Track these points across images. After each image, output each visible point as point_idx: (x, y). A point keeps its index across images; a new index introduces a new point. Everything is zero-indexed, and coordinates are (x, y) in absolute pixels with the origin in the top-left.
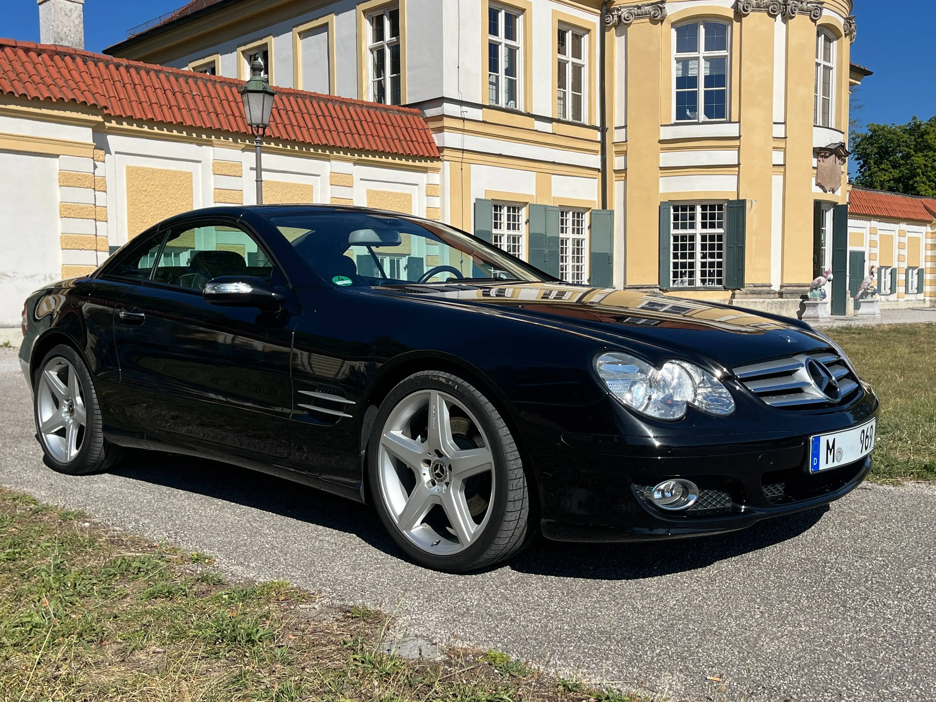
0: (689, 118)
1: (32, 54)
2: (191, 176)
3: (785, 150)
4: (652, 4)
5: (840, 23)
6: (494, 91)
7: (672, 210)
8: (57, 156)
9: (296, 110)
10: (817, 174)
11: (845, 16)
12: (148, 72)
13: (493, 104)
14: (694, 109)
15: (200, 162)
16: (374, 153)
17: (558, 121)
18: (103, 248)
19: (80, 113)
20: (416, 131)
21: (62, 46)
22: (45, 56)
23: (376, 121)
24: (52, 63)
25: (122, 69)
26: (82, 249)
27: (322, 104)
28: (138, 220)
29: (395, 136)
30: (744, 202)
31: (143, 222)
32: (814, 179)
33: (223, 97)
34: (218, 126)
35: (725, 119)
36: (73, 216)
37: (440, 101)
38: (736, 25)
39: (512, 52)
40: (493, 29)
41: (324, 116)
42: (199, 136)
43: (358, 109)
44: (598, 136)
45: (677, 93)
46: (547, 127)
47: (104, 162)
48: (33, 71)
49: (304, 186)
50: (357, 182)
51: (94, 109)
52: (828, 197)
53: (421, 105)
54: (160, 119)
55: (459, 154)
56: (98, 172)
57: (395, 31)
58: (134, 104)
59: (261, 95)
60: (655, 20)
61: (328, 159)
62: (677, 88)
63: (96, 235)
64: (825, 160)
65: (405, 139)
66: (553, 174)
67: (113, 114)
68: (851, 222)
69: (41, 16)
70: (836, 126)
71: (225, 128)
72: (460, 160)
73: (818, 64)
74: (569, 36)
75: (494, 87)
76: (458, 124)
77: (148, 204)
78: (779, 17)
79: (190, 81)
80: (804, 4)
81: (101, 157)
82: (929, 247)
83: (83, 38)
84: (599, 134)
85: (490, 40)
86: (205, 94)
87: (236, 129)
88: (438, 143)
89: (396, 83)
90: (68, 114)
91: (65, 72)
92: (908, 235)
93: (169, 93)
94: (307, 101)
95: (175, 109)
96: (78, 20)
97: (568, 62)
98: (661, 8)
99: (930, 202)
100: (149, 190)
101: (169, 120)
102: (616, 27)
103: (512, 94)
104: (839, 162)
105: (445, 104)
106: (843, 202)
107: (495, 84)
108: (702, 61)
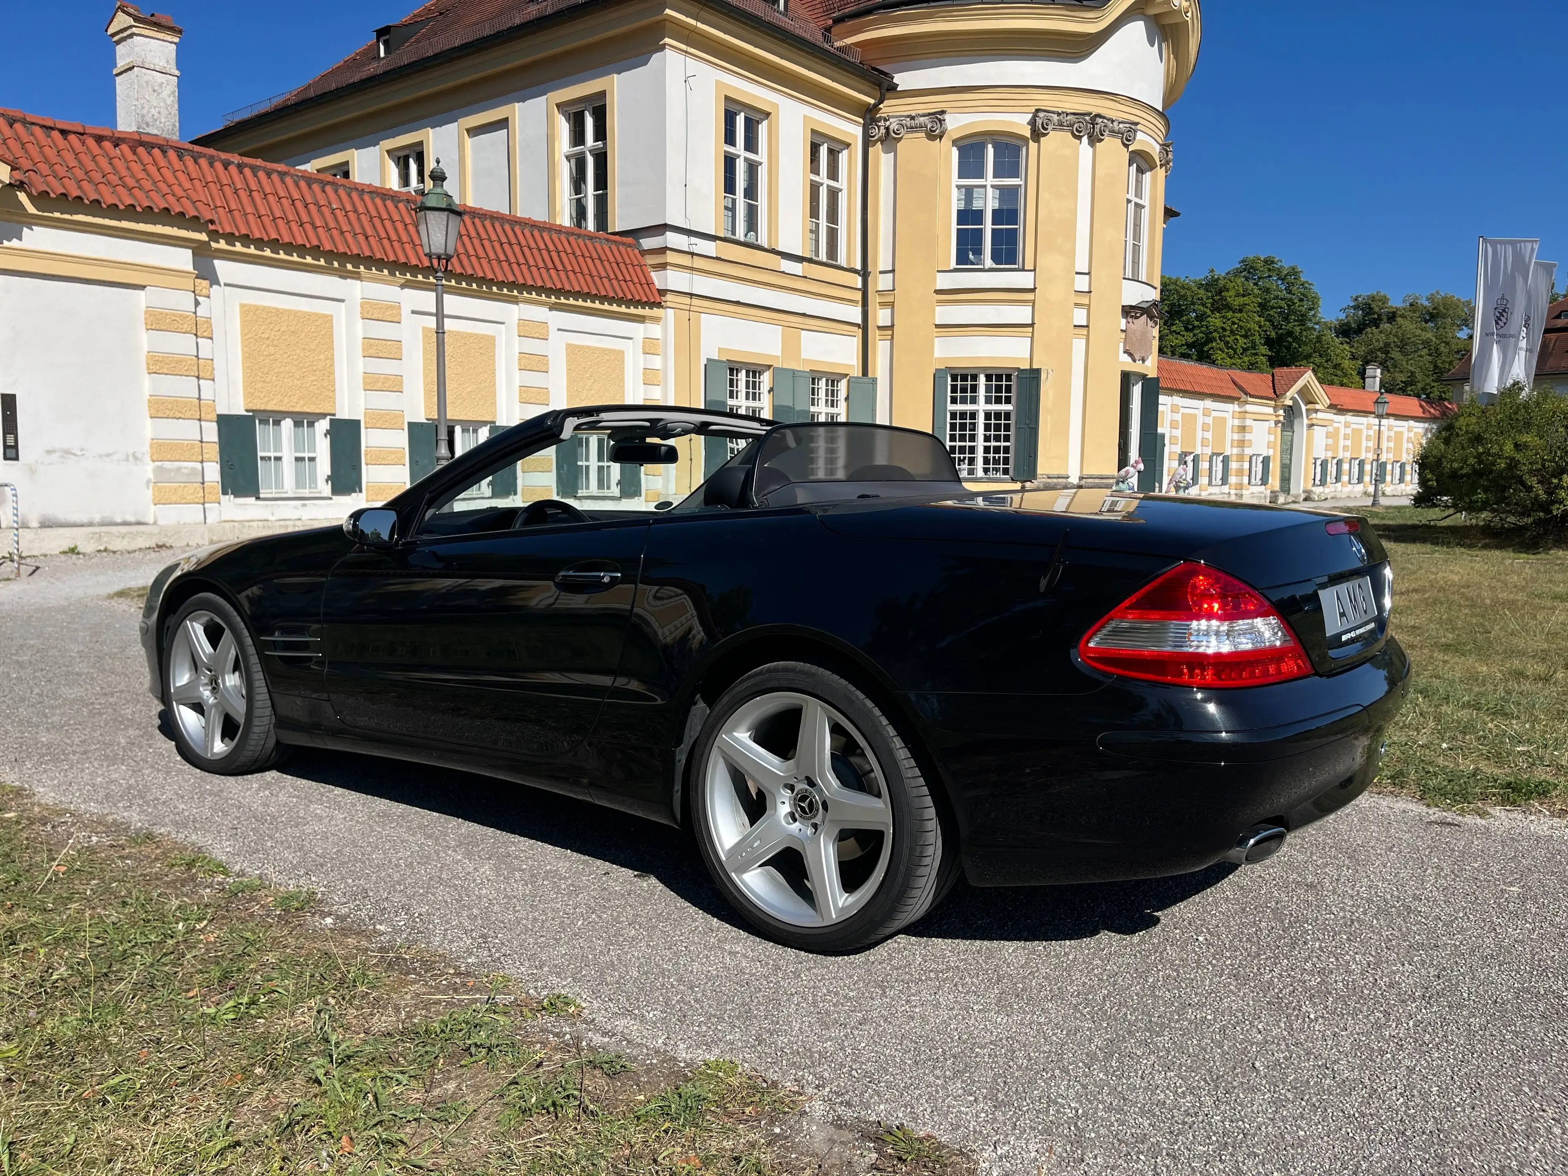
0: (973, 264)
1: (107, 144)
2: (331, 320)
3: (1088, 307)
4: (930, 114)
5: (1155, 150)
6: (730, 219)
7: (949, 379)
8: (143, 287)
9: (473, 234)
10: (1125, 339)
11: (1161, 142)
12: (269, 175)
13: (729, 235)
14: (979, 252)
15: (343, 301)
16: (577, 295)
17: (810, 261)
18: (209, 417)
19: (175, 229)
20: (630, 267)
21: (148, 134)
22: (124, 147)
23: (578, 253)
24: (135, 158)
25: (233, 169)
26: (180, 418)
27: (507, 227)
28: (258, 378)
29: (603, 274)
30: (1038, 371)
31: (264, 382)
32: (1122, 345)
33: (374, 213)
34: (368, 253)
35: (1016, 266)
36: (165, 371)
37: (662, 228)
38: (1033, 146)
39: (752, 168)
40: (730, 139)
41: (510, 244)
42: (342, 265)
43: (555, 236)
44: (858, 282)
45: (958, 230)
46: (797, 268)
47: (209, 297)
48: (108, 168)
49: (483, 337)
50: (553, 334)
51: (195, 223)
52: (1137, 367)
53: (636, 233)
54: (287, 240)
55: (687, 300)
56: (201, 311)
57: (601, 133)
58: (251, 218)
59: (444, 215)
60: (932, 136)
61: (515, 301)
62: (958, 224)
63: (199, 399)
64: (1136, 321)
65: (617, 278)
66: (802, 329)
67: (221, 231)
68: (1162, 399)
69: (118, 92)
70: (1147, 279)
71: (378, 256)
72: (688, 308)
73: (1129, 201)
74: (823, 151)
75: (730, 214)
76: (685, 260)
77: (272, 357)
78: (1085, 139)
79: (328, 189)
80: (1115, 124)
81: (204, 291)
82: (1236, 429)
83: (177, 124)
84: (860, 279)
85: (725, 151)
86: (349, 207)
87: (392, 258)
88: (658, 285)
89: (602, 203)
90: (159, 229)
91: (152, 169)
92: (1214, 414)
93: (299, 204)
94: (487, 223)
95: (308, 227)
96: (172, 98)
97: (822, 184)
98: (940, 121)
99: (1239, 375)
100: (272, 337)
101: (300, 242)
102: (882, 142)
103: (752, 224)
104: (1150, 323)
105: (668, 233)
106: (1152, 374)
107: (732, 209)
108: (990, 191)
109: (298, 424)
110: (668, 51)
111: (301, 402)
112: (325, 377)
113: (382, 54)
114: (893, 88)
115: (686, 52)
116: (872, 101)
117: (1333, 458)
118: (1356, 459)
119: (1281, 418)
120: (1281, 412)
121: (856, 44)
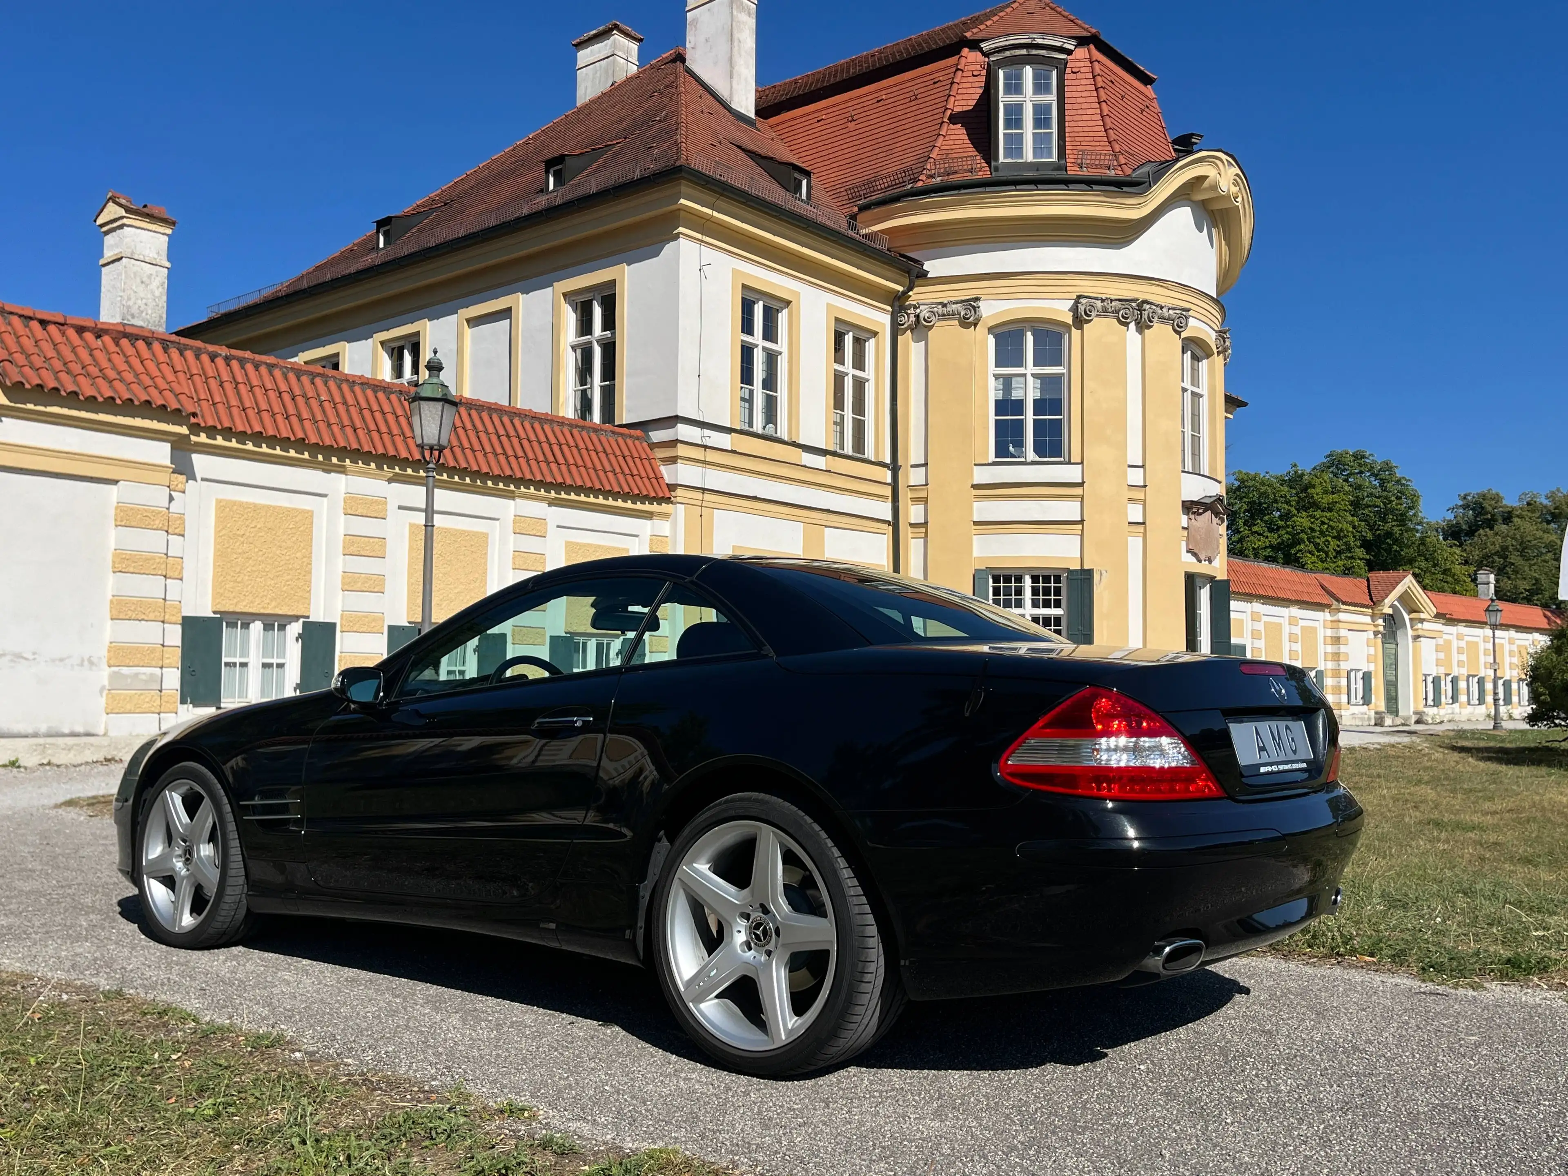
0: (1013, 456)
1: (88, 336)
2: (312, 516)
3: (1144, 502)
4: (962, 301)
5: (1211, 337)
6: (747, 411)
7: (991, 581)
8: (116, 482)
9: (469, 426)
10: (1188, 537)
11: (1216, 328)
12: (257, 367)
13: (746, 427)
14: (1020, 444)
15: (325, 496)
16: (579, 489)
17: (834, 454)
18: (174, 619)
19: (155, 422)
20: (637, 461)
21: (133, 325)
22: (107, 339)
23: (581, 445)
24: (117, 349)
25: (220, 361)
26: (143, 620)
27: (506, 419)
29: (608, 468)
30: (1090, 572)
31: (235, 581)
32: (1184, 544)
33: (364, 405)
34: (355, 446)
35: (1062, 459)
36: (131, 570)
37: (674, 420)
38: (1076, 333)
39: (771, 359)
40: (747, 327)
41: (508, 436)
42: (327, 458)
43: (557, 429)
44: (888, 476)
45: (996, 421)
46: (820, 462)
47: (184, 492)
48: (87, 360)
49: (476, 534)
50: (551, 531)
51: (177, 416)
52: (1203, 568)
53: (644, 426)
54: (271, 432)
55: (699, 495)
56: (174, 507)
57: (609, 323)
58: (235, 411)
59: (439, 405)
60: (965, 323)
61: (511, 496)
62: (996, 415)
63: (165, 599)
64: (1199, 518)
65: (623, 472)
66: (826, 526)
67: (203, 425)
68: (1234, 605)
69: (103, 282)
70: (1210, 472)
71: (366, 449)
72: (699, 503)
73: (1184, 390)
74: (849, 340)
75: (747, 405)
76: (698, 453)
77: (245, 555)
78: (1132, 326)
79: (318, 381)
80: (1165, 310)
81: (180, 486)
82: (1329, 640)
83: (164, 316)
84: (889, 473)
85: (742, 341)
86: (338, 399)
87: (381, 451)
88: (668, 479)
89: (609, 395)
90: (138, 422)
91: (135, 362)
92: (1302, 623)
93: (286, 397)
94: (485, 415)
95: (294, 420)
96: (160, 289)
97: (847, 374)
98: (974, 307)
99: (1327, 579)
100: (248, 534)
101: (284, 435)
102: (912, 330)
103: (771, 415)
104: (1216, 520)
105: (679, 425)
106: (1221, 575)
107: (749, 401)
108: (1030, 379)
109: (268, 627)
110: (681, 240)
111: (274, 604)
112: (301, 577)
113: (381, 245)
114: (923, 275)
115: (701, 241)
116: (901, 289)
117: (1447, 675)
118: (1474, 676)
119: (1381, 629)
120: (1380, 621)
121: (882, 231)
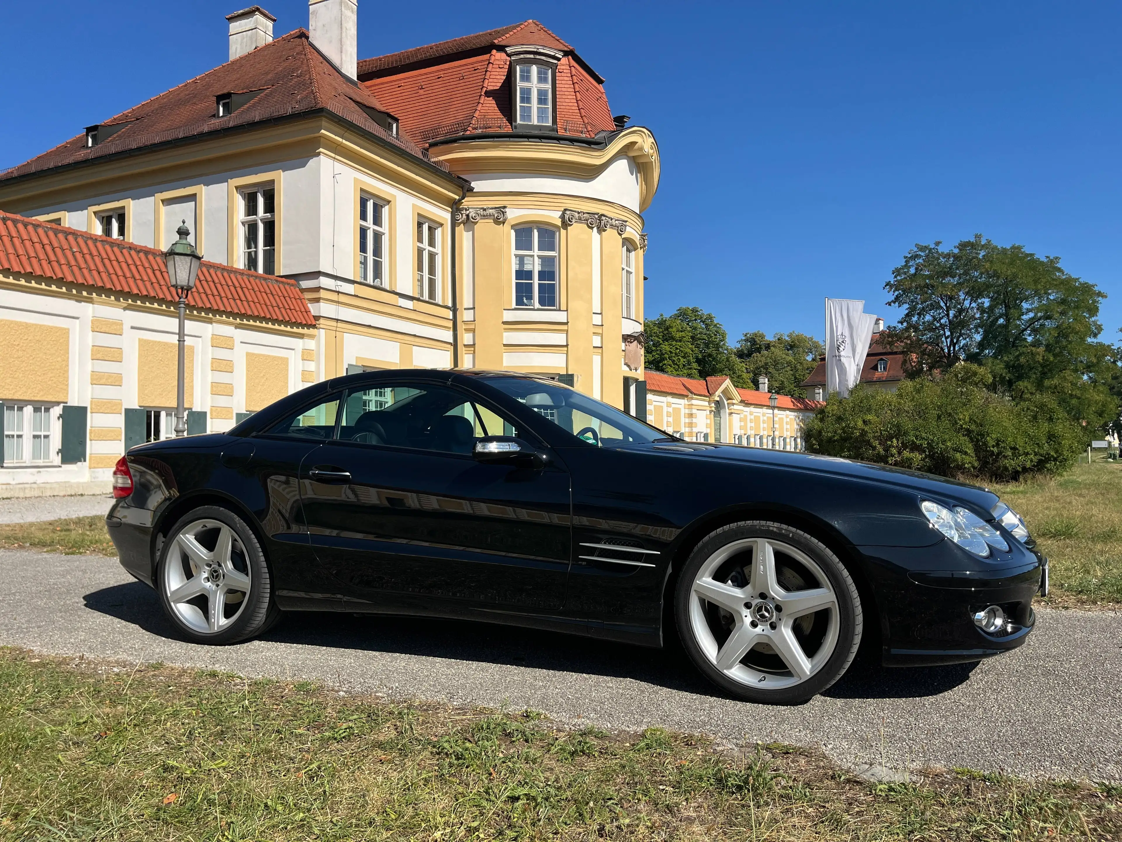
0: (526, 305)
2: (68, 333)
3: (602, 335)
4: (496, 208)
5: (637, 238)
6: (363, 270)
10: (625, 356)
11: (640, 233)
12: (25, 225)
13: (363, 281)
14: (530, 298)
15: (78, 318)
16: (255, 318)
20: (293, 300)
23: (256, 289)
28: (9, 375)
29: (275, 304)
30: (572, 376)
31: (13, 378)
32: (623, 360)
33: (105, 256)
34: (100, 284)
35: (555, 308)
37: (317, 274)
38: (563, 232)
39: (378, 237)
40: (363, 216)
41: (207, 281)
42: (79, 292)
43: (239, 277)
44: (450, 315)
45: (516, 283)
46: (409, 304)
50: (237, 345)
52: (632, 374)
53: (296, 277)
54: (38, 273)
55: (334, 323)
57: (270, 207)
58: (12, 257)
59: (188, 259)
60: (498, 222)
61: (210, 321)
62: (516, 279)
64: (630, 344)
65: (284, 308)
66: (413, 346)
68: (648, 396)
70: (636, 318)
71: (108, 286)
72: (335, 329)
73: (623, 269)
74: (426, 227)
75: (363, 266)
76: (334, 297)
77: (20, 360)
78: (595, 229)
79: (70, 237)
80: (613, 221)
82: (687, 416)
84: (451, 313)
85: (361, 225)
86: (85, 251)
87: (119, 288)
88: (314, 313)
89: (270, 255)
92: (673, 406)
93: (48, 248)
95: (55, 264)
97: (425, 249)
98: (503, 212)
99: (686, 380)
100: (21, 344)
101: (49, 275)
102: (464, 224)
103: (378, 273)
104: (639, 346)
105: (321, 277)
106: (641, 379)
107: (364, 263)
108: (536, 258)
109: (37, 410)
110: (322, 157)
111: (41, 393)
112: (61, 375)
113: (90, 145)
114: (471, 190)
115: (335, 158)
116: (457, 197)
117: (745, 434)
118: (758, 435)
119: (713, 409)
120: (713, 405)
121: (445, 160)
